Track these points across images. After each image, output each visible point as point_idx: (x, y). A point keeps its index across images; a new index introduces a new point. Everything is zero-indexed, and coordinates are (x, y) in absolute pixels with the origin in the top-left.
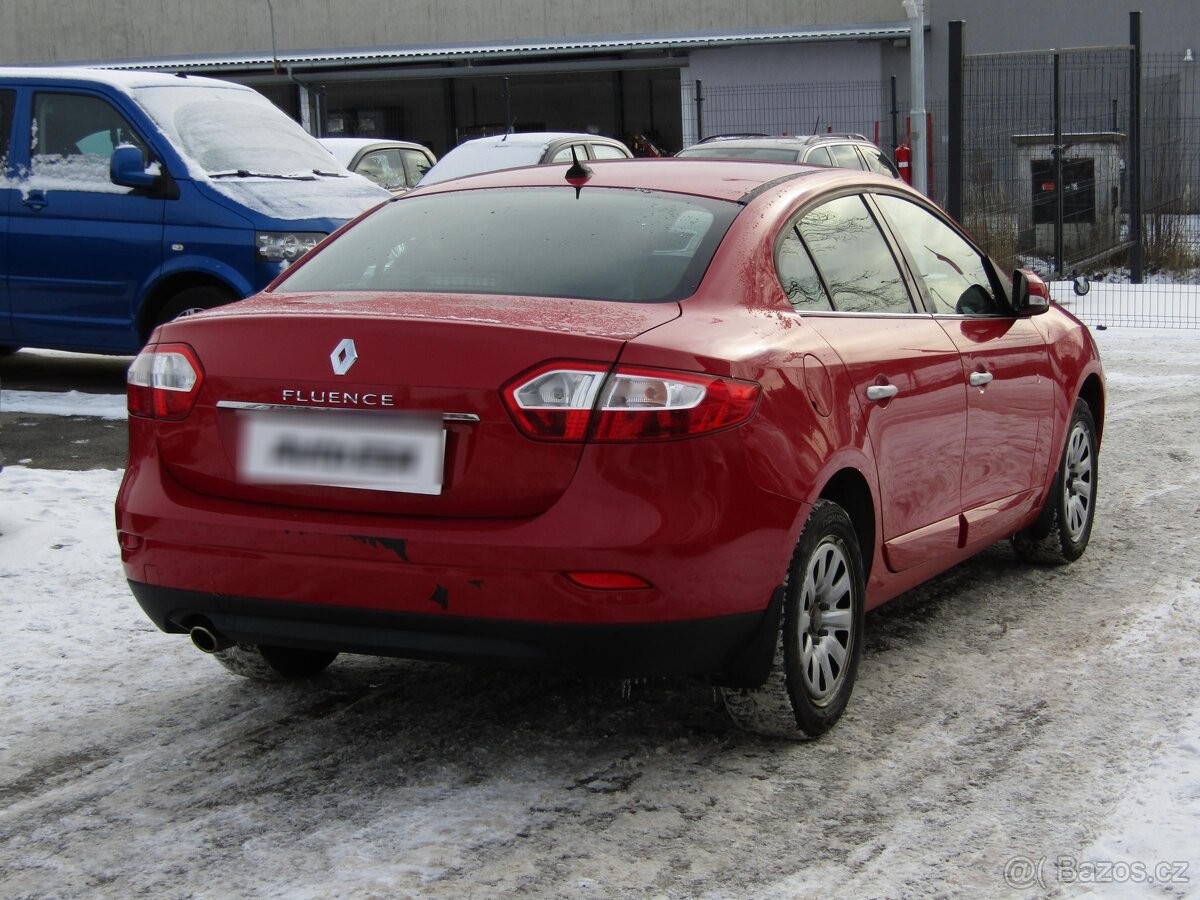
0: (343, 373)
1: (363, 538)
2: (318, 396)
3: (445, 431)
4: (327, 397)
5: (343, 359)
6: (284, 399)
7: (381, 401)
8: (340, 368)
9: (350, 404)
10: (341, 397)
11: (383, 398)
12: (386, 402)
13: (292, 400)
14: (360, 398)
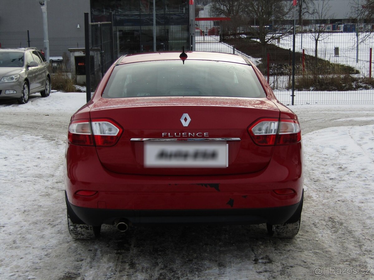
0: (187, 126)
1: (202, 185)
2: (178, 134)
3: (228, 145)
4: (181, 134)
5: (186, 121)
6: (163, 136)
7: (204, 135)
8: (185, 124)
9: (191, 137)
10: (188, 135)
11: (205, 134)
12: (206, 135)
13: (166, 137)
14: (195, 134)
